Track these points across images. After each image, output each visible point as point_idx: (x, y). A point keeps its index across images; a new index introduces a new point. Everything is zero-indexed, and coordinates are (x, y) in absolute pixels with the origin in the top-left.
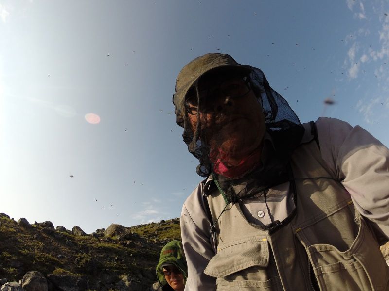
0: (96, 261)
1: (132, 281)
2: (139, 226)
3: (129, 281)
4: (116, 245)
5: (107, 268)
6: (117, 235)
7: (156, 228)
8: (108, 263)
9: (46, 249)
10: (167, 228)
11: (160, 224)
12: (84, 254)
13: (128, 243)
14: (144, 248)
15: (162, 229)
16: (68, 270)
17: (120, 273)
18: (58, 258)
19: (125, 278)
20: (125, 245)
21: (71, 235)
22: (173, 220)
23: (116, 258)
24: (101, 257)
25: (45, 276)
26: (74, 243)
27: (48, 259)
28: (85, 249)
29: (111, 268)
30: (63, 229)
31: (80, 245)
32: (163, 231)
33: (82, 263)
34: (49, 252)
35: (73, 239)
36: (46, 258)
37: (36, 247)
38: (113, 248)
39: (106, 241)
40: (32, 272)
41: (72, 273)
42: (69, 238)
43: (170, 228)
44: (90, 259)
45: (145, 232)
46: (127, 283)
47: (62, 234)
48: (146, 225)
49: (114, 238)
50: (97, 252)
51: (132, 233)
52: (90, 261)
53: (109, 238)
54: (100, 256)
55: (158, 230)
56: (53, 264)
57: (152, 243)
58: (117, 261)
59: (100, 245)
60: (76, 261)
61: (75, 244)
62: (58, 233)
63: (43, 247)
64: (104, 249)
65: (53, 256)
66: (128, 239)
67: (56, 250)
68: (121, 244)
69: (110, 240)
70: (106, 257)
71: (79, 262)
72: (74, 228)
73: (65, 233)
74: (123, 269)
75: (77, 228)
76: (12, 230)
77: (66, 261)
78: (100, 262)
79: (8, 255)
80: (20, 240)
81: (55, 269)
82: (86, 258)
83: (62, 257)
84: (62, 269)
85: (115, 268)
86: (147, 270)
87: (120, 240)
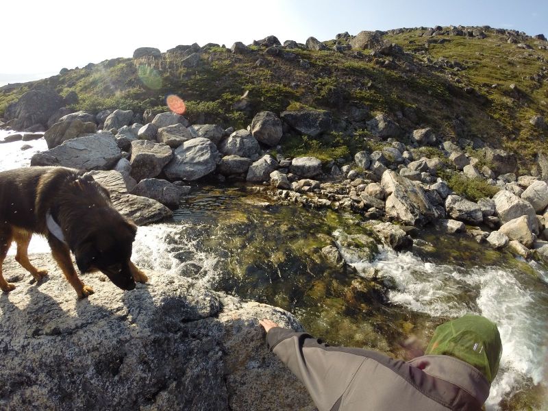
0: (341, 88)
1: (389, 122)
2: (401, 31)
3: (385, 121)
4: (369, 64)
5: (356, 98)
6: (371, 48)
7: (426, 37)
8: (358, 91)
9: (275, 78)
10: (444, 41)
11: (433, 31)
12: (326, 79)
13: (387, 62)
14: (410, 71)
15: (435, 41)
16: (306, 103)
17: (373, 108)
18: (291, 87)
19: (379, 116)
20: (382, 64)
21: (305, 52)
22: (455, 28)
23: (369, 84)
24: (350, 82)
25: (279, 116)
26: (310, 63)
27: (279, 92)
28: (327, 71)
29: (362, 98)
30: (293, 44)
31: (319, 66)
32: (438, 45)
33: (323, 93)
34: (279, 80)
35: (309, 58)
36: (277, 90)
37: (262, 78)
38: (365, 69)
39: (355, 57)
40: (262, 114)
41: (311, 108)
42: (304, 56)
43: (449, 41)
44: (335, 86)
45: (411, 42)
46: (381, 125)
47: (293, 53)
48: (411, 30)
49: (366, 52)
50: (344, 74)
51: (393, 44)
52: (334, 89)
53: (359, 53)
54: (348, 80)
55: (430, 42)
56: (286, 97)
57: (421, 65)
58: (370, 88)
59: (347, 64)
60: (315, 91)
61: (313, 65)
62: (288, 52)
63: (272, 75)
64: (354, 71)
65: (285, 86)
66: (387, 55)
67: (288, 76)
68: (377, 63)
69: (360, 56)
70: (355, 83)
71: (319, 90)
72: (308, 41)
73: (297, 49)
74: (377, 101)
75: (313, 39)
76: (227, 62)
77: (303, 90)
78: (347, 89)
79: (230, 97)
80: (239, 72)
81: (290, 104)
82: (329, 83)
83: (297, 86)
84: (298, 104)
85: (367, 100)
86: (410, 107)
87: (375, 55)
